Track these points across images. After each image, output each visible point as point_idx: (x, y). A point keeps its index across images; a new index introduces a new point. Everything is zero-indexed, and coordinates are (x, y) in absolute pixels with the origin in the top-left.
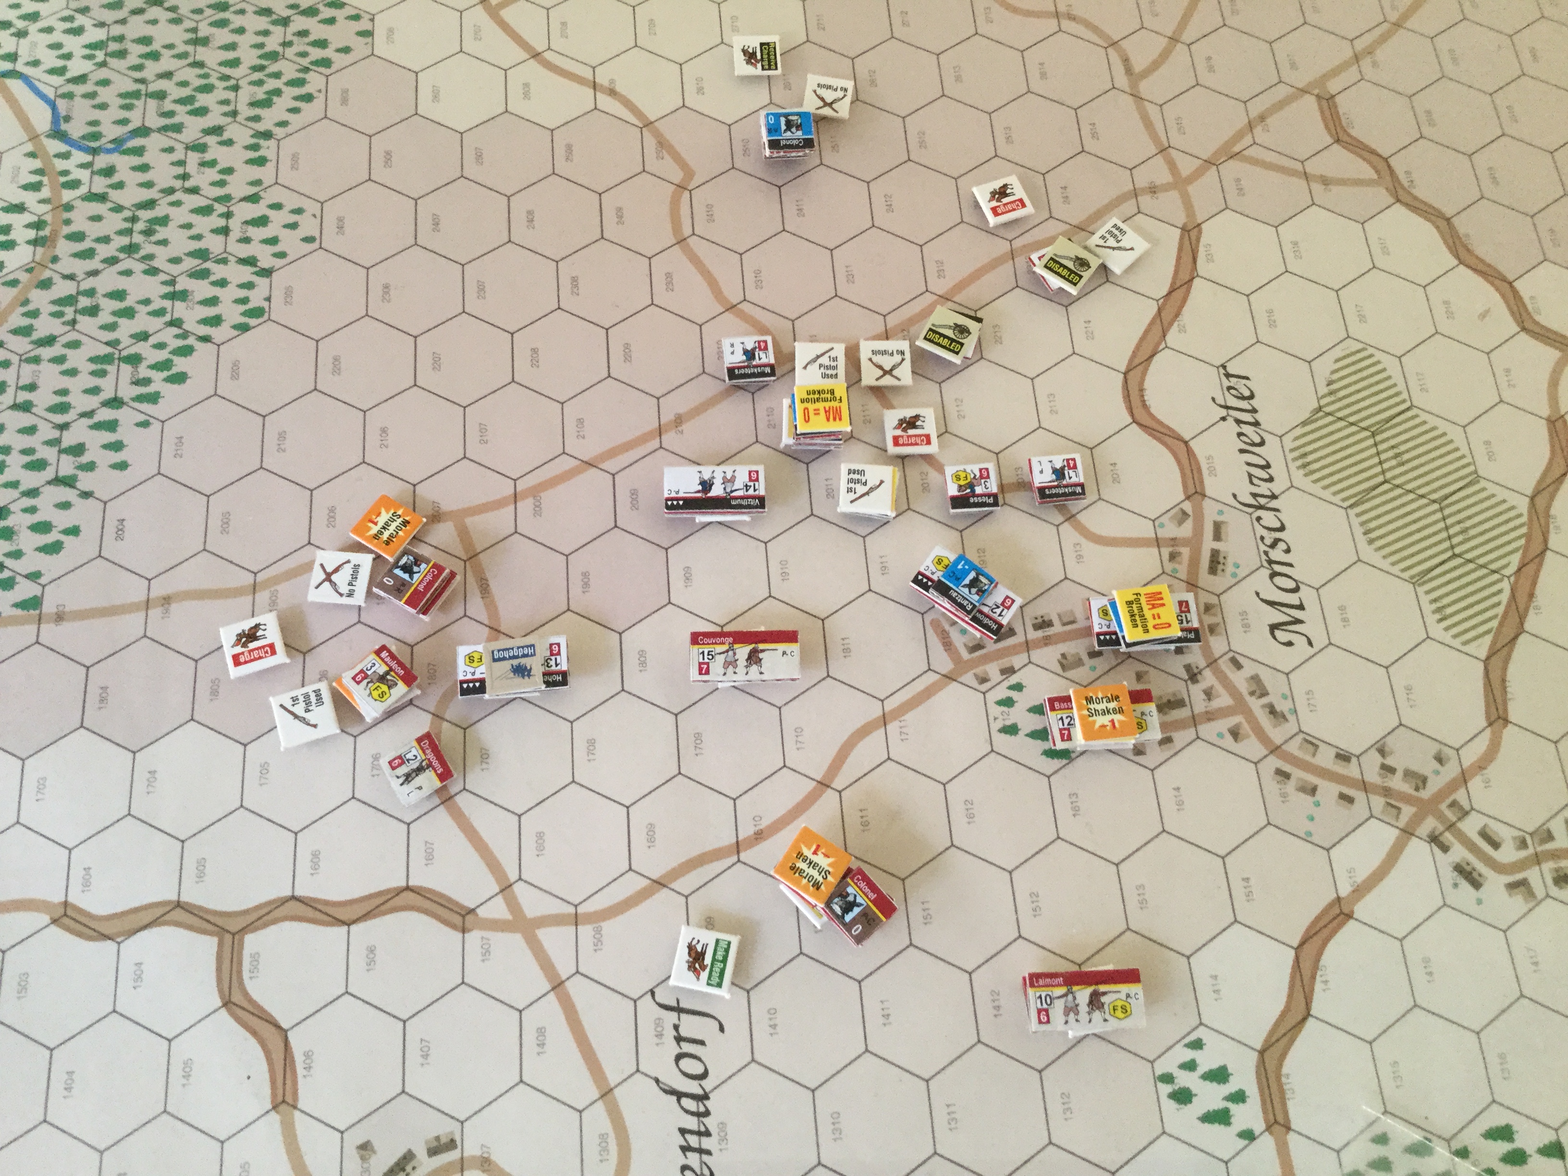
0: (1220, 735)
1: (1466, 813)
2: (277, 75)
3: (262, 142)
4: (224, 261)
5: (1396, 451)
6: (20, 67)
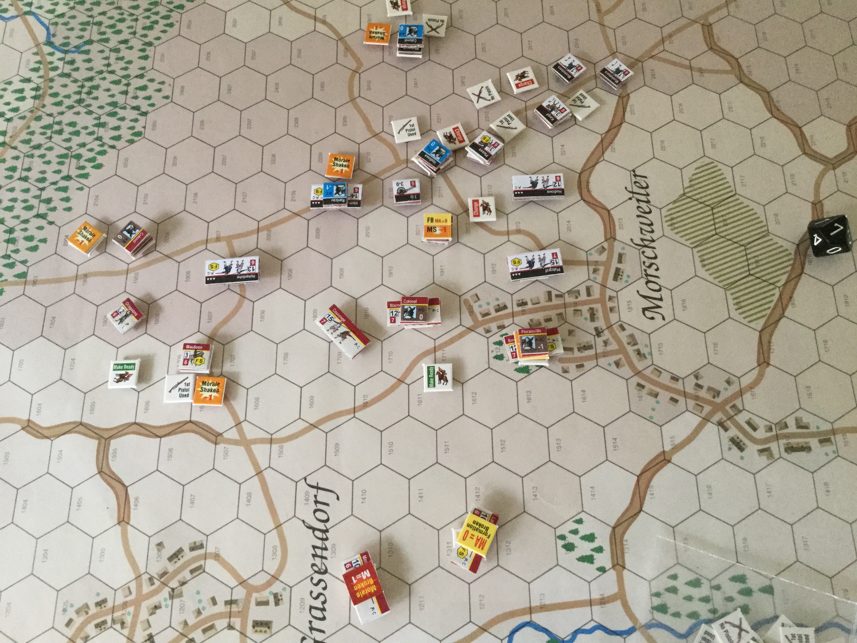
0: (609, 364)
2: (157, 13)
3: (148, 48)
4: (124, 108)
5: (724, 218)
6: (33, 9)
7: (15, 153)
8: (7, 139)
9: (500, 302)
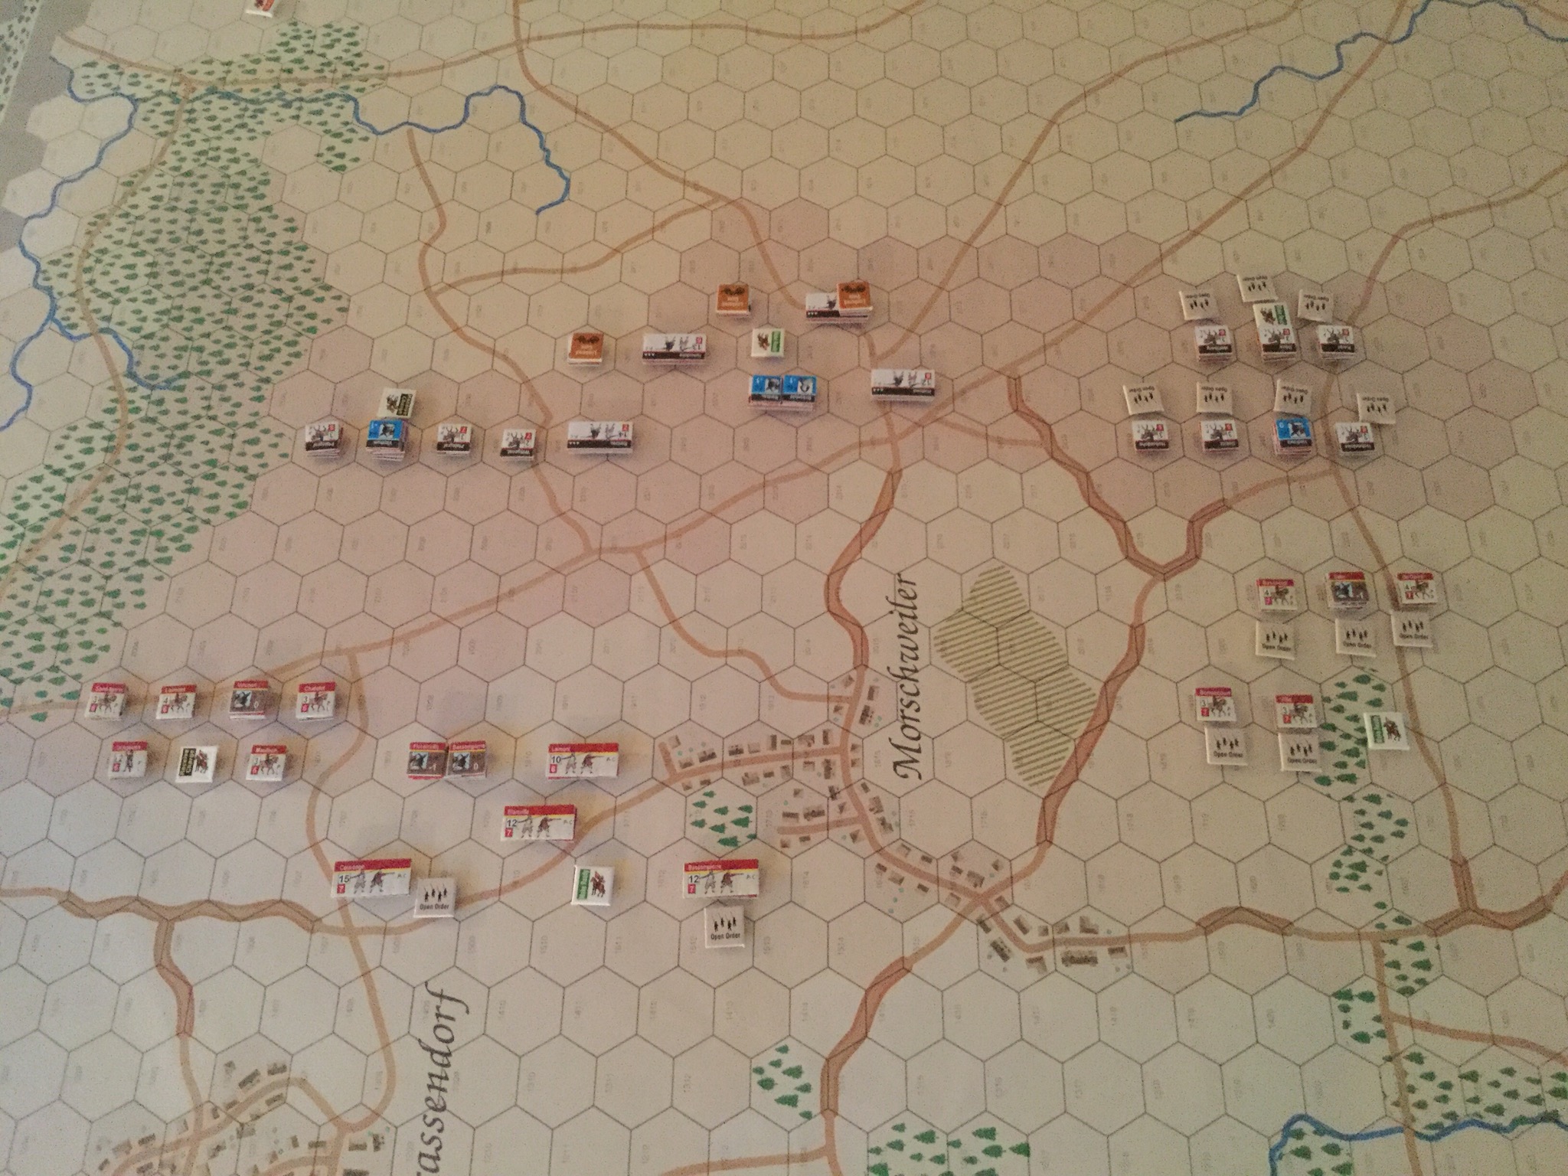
0: (844, 838)
1: (1008, 906)
2: (279, 338)
3: (264, 386)
4: (226, 468)
5: (1012, 643)
6: (112, 326)
7: (75, 526)
8: (66, 506)
9: (708, 749)
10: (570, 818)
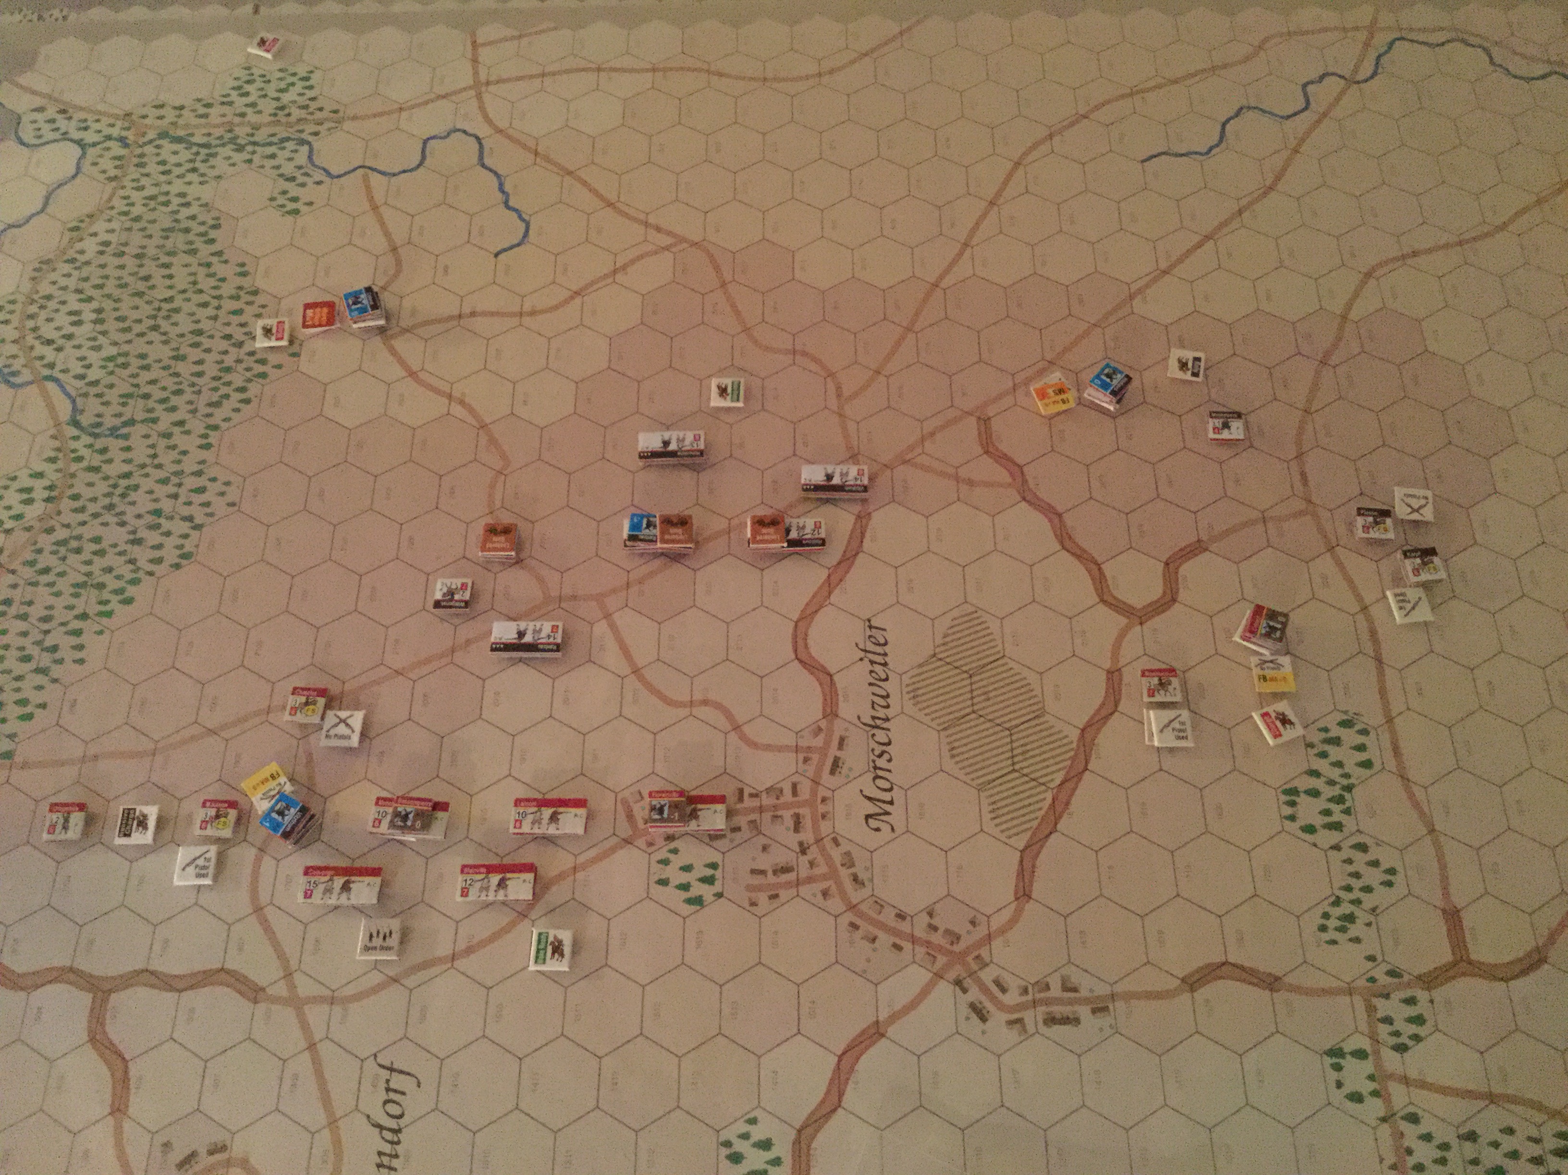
0: (814, 895)
1: (987, 965)
2: (229, 384)
3: (211, 433)
4: (172, 518)
5: (986, 690)
6: (56, 373)
7: (12, 579)
10: (530, 876)
